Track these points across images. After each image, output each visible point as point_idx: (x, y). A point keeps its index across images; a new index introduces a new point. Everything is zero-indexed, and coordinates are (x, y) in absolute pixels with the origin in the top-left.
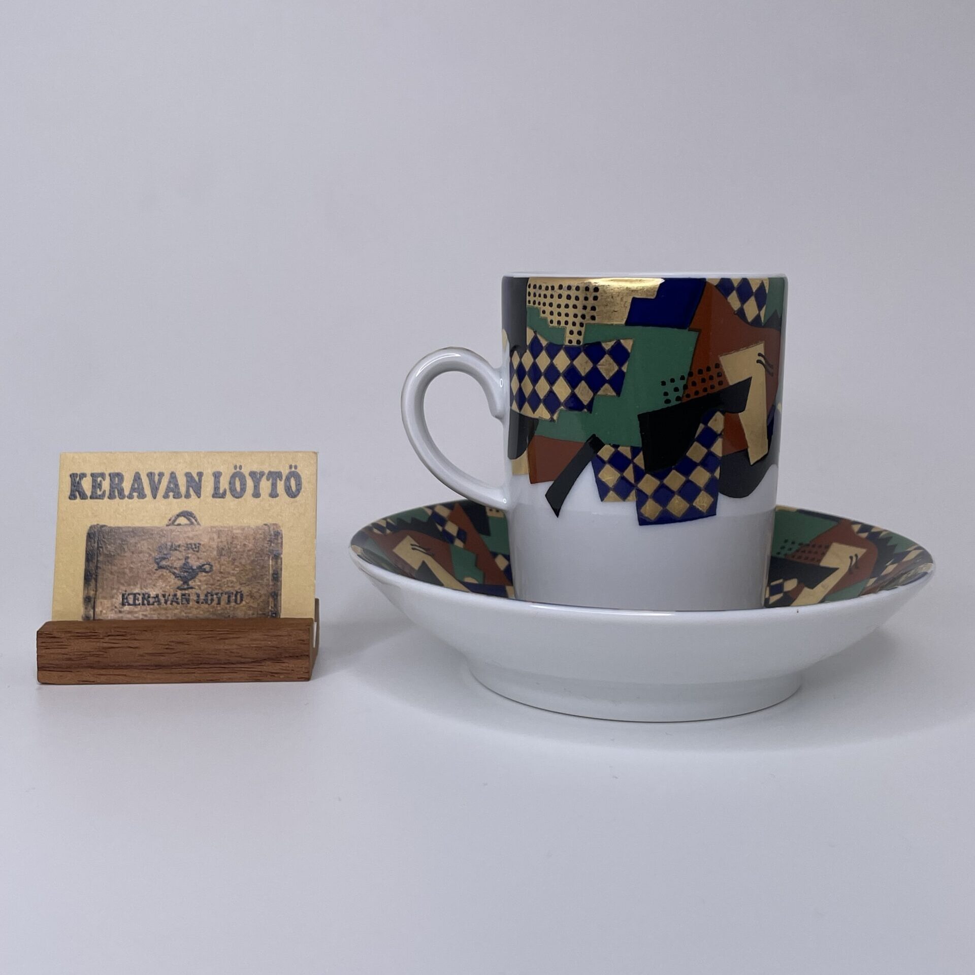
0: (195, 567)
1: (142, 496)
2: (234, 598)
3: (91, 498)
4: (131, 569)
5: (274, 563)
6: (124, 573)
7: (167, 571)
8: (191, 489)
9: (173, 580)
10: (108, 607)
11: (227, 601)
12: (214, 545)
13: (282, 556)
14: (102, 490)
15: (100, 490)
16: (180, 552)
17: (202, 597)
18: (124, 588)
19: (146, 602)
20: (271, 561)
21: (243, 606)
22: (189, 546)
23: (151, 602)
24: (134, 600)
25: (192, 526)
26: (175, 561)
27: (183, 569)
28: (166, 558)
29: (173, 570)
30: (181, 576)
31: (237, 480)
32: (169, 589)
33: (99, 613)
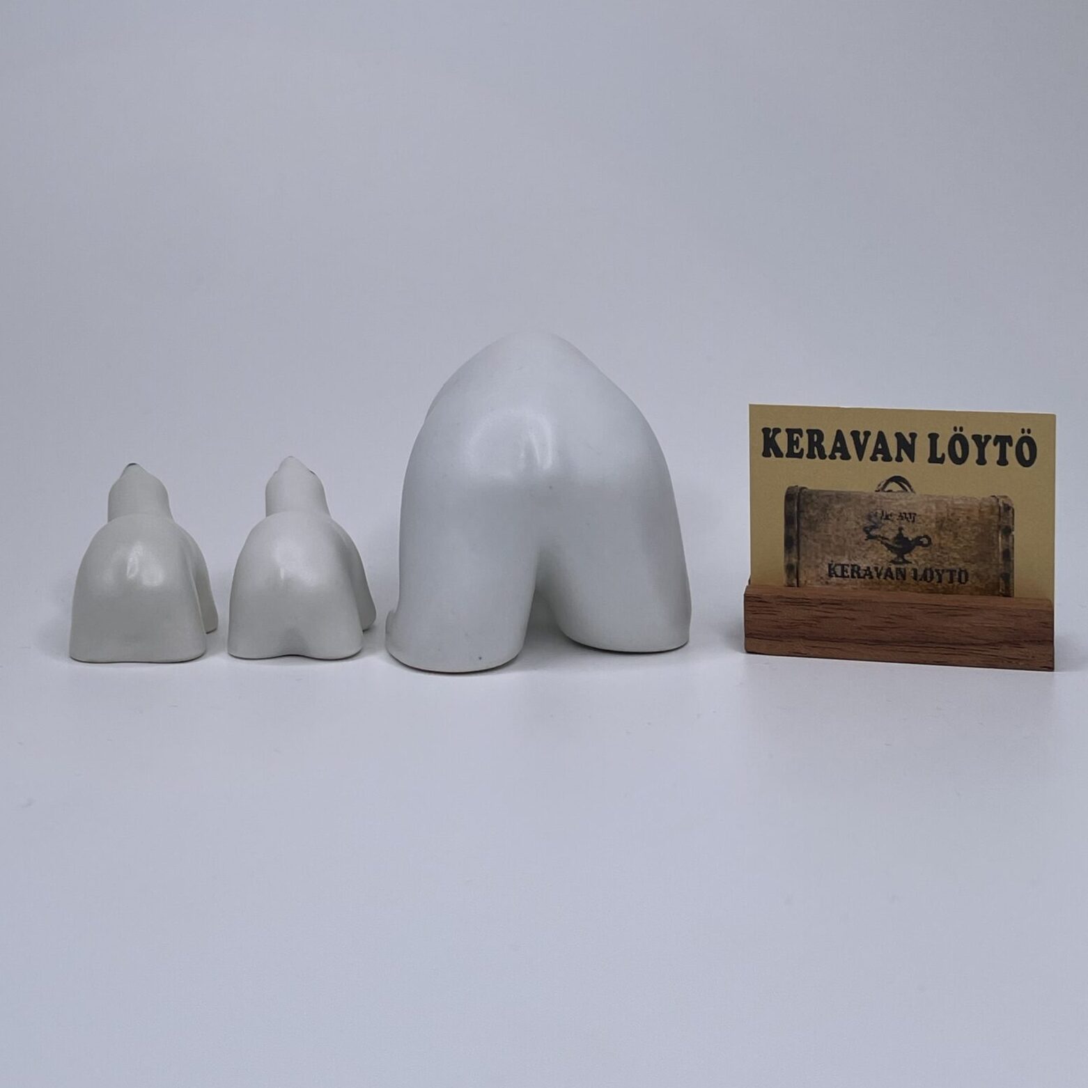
0: (910, 539)
1: (846, 457)
2: (957, 577)
3: (787, 456)
4: (838, 537)
5: (1004, 540)
6: (829, 542)
7: (879, 542)
8: (902, 451)
9: (885, 553)
10: (813, 577)
11: (949, 580)
12: (933, 517)
13: (1013, 533)
14: (801, 446)
15: (797, 448)
16: (892, 521)
17: (920, 573)
18: (830, 558)
19: (855, 575)
20: (1000, 538)
21: (968, 586)
22: (904, 515)
23: (862, 575)
24: (843, 571)
25: (906, 494)
26: (887, 531)
27: (896, 541)
28: (877, 528)
29: (885, 541)
30: (895, 549)
31: (958, 444)
32: (881, 562)
33: (803, 582)
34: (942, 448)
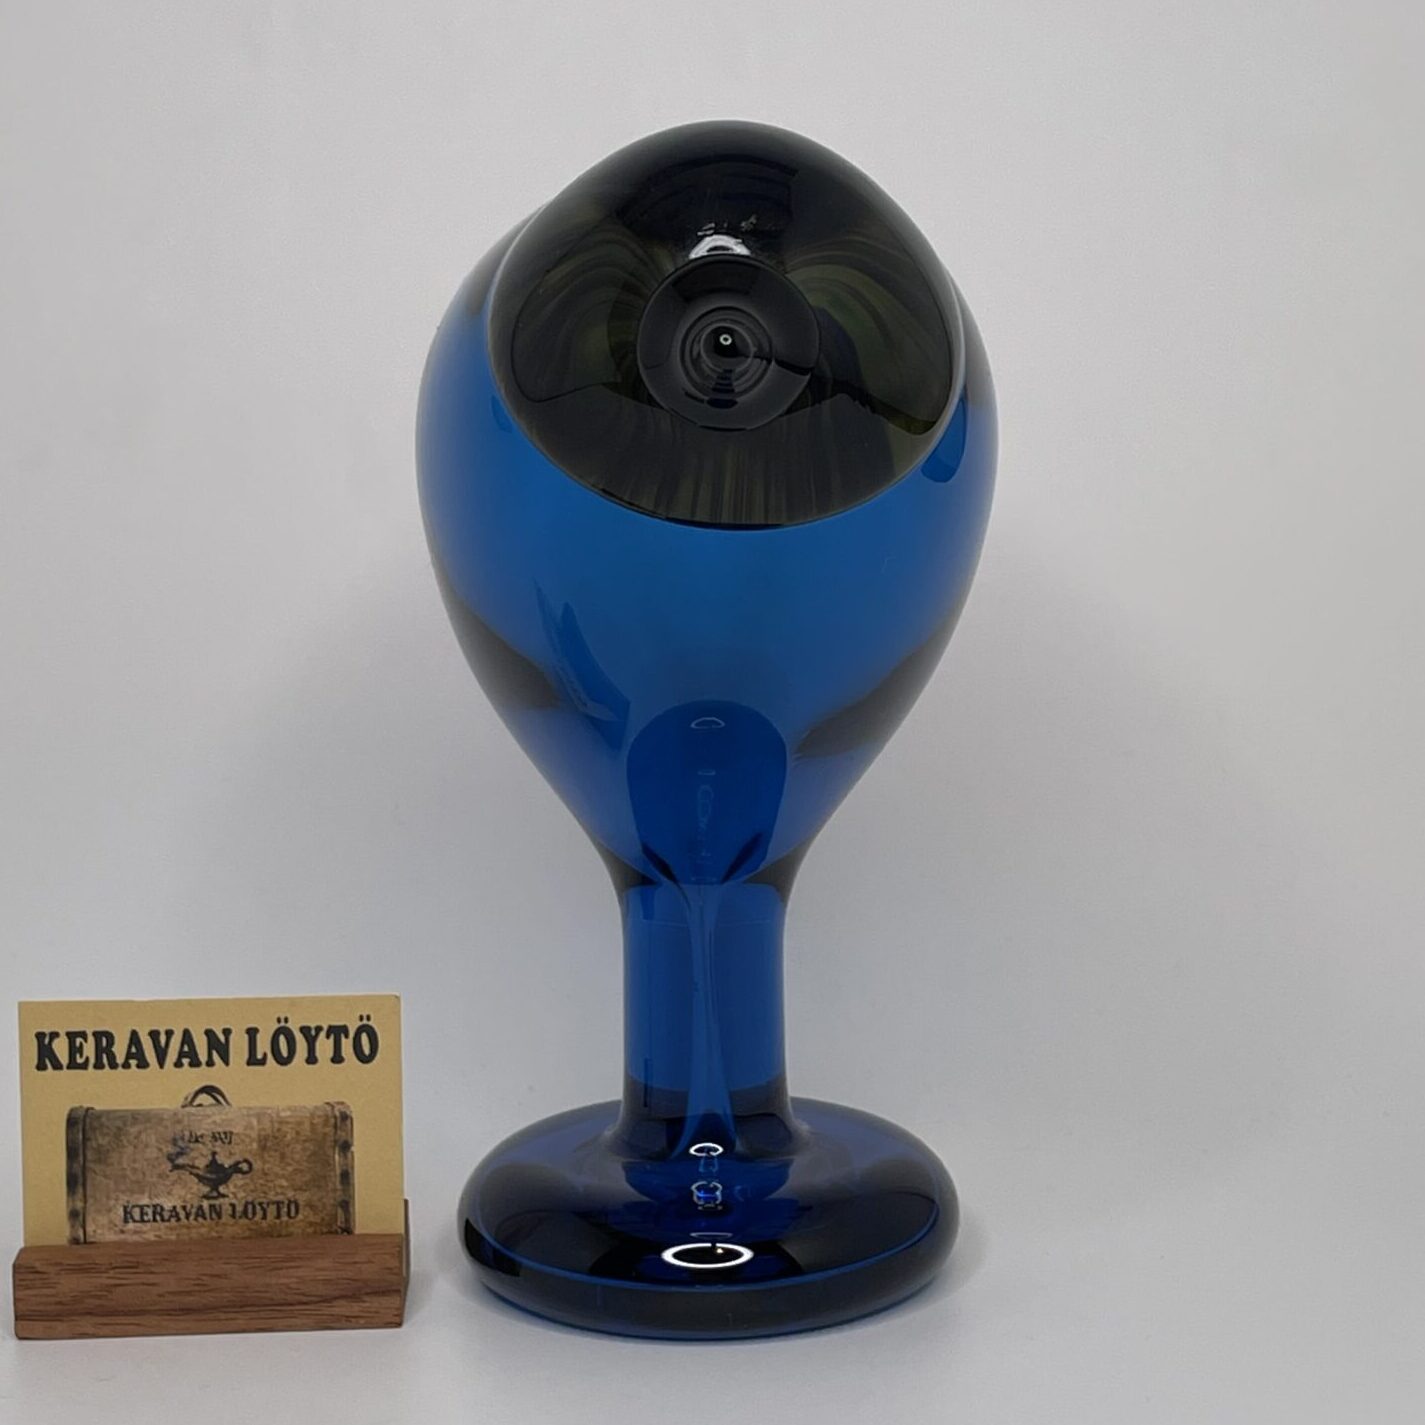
0: (226, 1166)
1: (143, 1064)
2: (285, 1209)
3: (69, 1067)
4: (135, 1170)
5: (342, 1158)
6: (124, 1177)
7: (187, 1173)
8: (215, 1054)
9: (195, 1186)
10: (103, 1226)
11: (275, 1213)
12: (254, 1135)
13: (353, 1149)
14: (85, 1054)
15: (81, 1056)
16: (204, 1144)
17: (239, 1209)
18: (126, 1198)
19: (158, 1218)
20: (337, 1157)
21: (300, 1221)
22: (217, 1136)
23: (166, 1217)
24: (142, 1214)
25: (219, 1108)
26: (196, 1158)
27: (210, 1169)
28: (185, 1154)
29: (195, 1171)
30: (207, 1179)
31: (282, 1039)
32: (191, 1198)
33: (92, 1233)
34: (263, 1046)
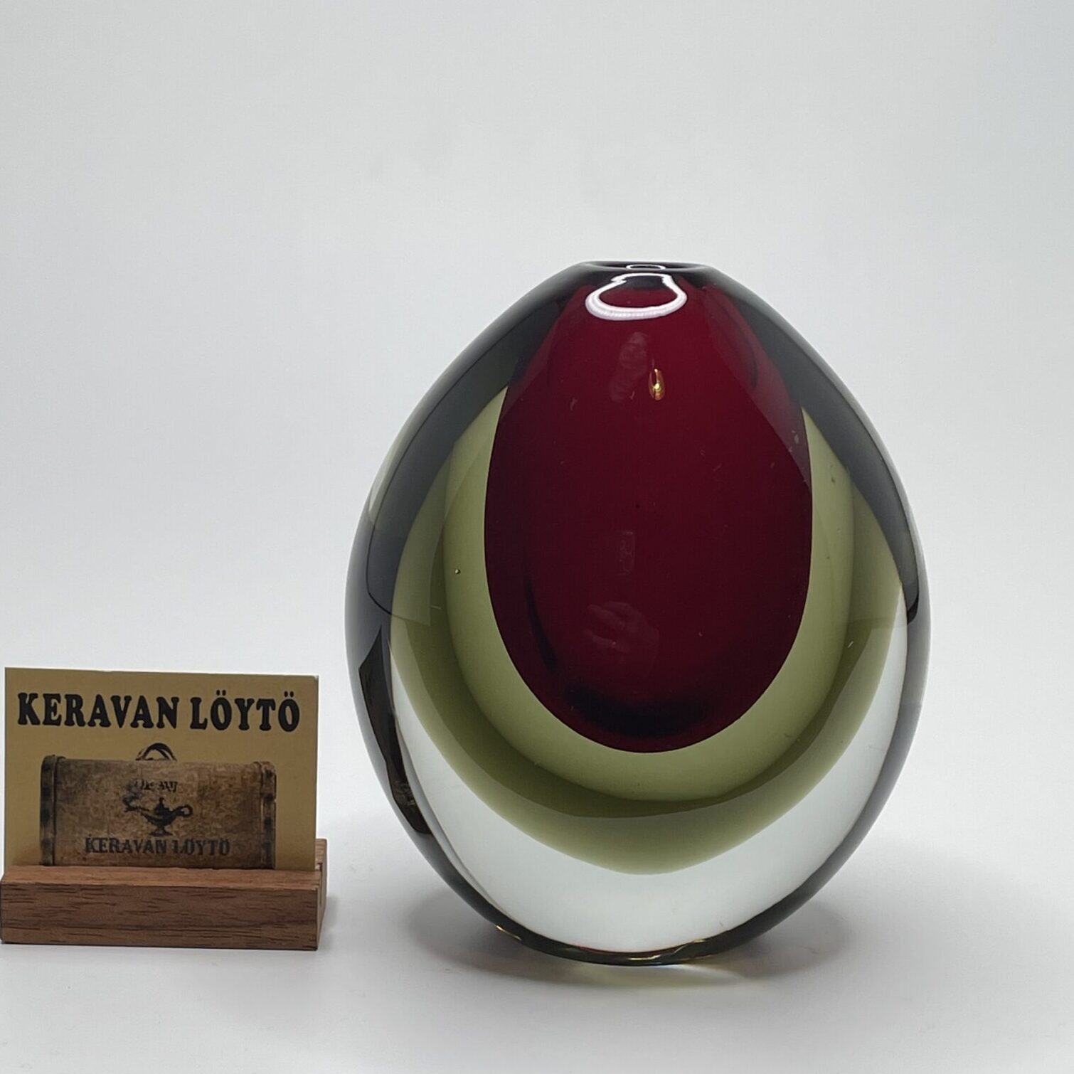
0: (171, 810)
1: (106, 723)
2: (218, 848)
3: (45, 723)
4: (96, 810)
5: (266, 809)
6: (87, 814)
7: (139, 814)
8: (164, 717)
9: (145, 825)
10: (70, 854)
11: (209, 849)
12: (195, 785)
13: (275, 801)
14: (59, 712)
15: (55, 715)
16: (153, 790)
17: (181, 844)
19: (114, 849)
20: (262, 806)
21: (230, 858)
22: (164, 784)
23: (121, 849)
24: (101, 845)
25: (168, 762)
26: (146, 802)
27: (157, 811)
28: (137, 798)
29: (146, 812)
30: (157, 820)
31: (220, 708)
32: (142, 835)
33: (59, 859)
34: (205, 713)
